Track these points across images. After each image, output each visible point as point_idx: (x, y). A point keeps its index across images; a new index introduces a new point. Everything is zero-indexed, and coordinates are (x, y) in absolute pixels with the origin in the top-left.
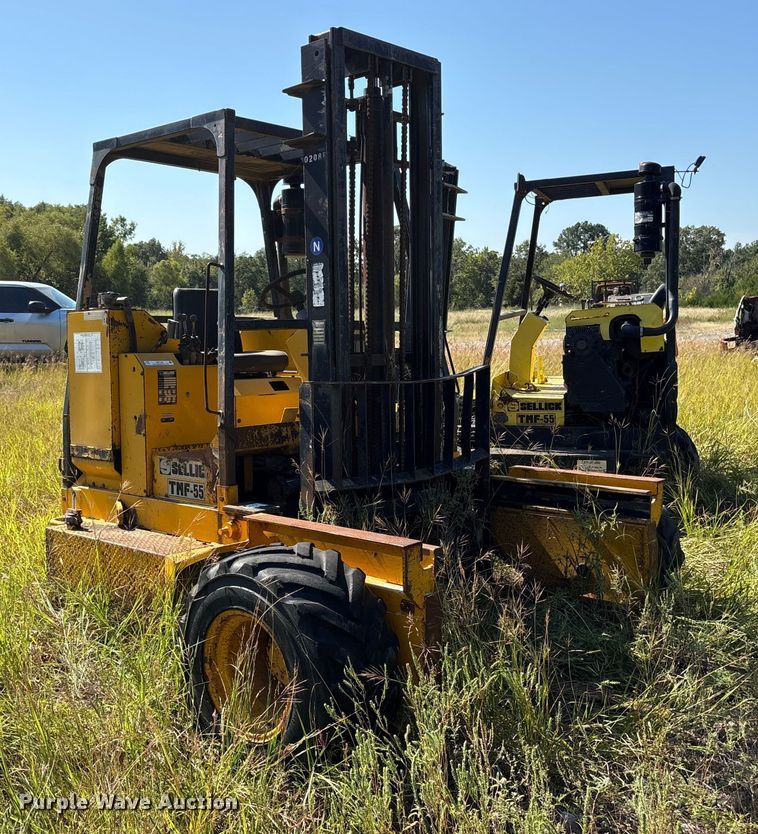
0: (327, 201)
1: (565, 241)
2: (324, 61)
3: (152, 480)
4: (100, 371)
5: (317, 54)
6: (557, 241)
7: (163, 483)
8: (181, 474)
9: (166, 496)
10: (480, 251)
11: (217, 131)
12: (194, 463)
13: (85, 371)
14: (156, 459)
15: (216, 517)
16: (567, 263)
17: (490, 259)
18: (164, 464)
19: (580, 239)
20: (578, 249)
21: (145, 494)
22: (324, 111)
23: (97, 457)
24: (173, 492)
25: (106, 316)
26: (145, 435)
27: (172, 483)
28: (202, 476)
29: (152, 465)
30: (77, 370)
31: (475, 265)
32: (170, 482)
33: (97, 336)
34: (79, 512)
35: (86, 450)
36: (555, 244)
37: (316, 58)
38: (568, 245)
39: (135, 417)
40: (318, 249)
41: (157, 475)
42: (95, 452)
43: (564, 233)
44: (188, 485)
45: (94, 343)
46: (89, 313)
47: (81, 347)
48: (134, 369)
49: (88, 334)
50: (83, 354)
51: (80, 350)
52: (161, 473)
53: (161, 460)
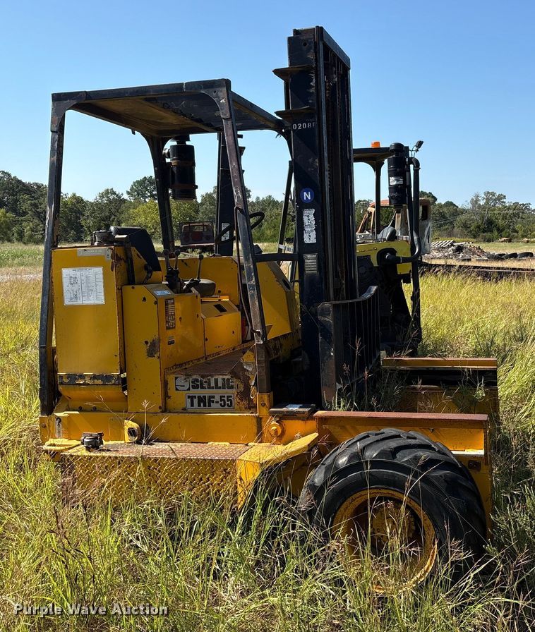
0: (317, 160)
1: (136, 191)
2: (312, 51)
3: (166, 396)
4: (102, 301)
5: (305, 44)
6: (129, 190)
7: (179, 398)
8: (203, 387)
9: (184, 409)
10: (69, 196)
11: (218, 97)
12: (220, 378)
13: (79, 302)
14: (171, 378)
15: (255, 421)
16: (140, 208)
17: (78, 202)
18: (181, 381)
19: (147, 190)
20: (146, 197)
21: (160, 411)
22: (313, 90)
23: (100, 382)
24: (192, 405)
25: (110, 252)
26: (159, 357)
27: (192, 398)
28: (232, 387)
29: (165, 384)
30: (67, 302)
31: (66, 208)
32: (189, 397)
33: (98, 271)
34: (101, 435)
35: (82, 377)
36: (128, 193)
37: (305, 48)
38: (138, 194)
39: (146, 343)
40: (309, 198)
41: (171, 392)
42: (95, 377)
43: (134, 185)
44: (213, 397)
45: (92, 277)
46: (85, 250)
47: (73, 281)
48: (144, 299)
49: (84, 269)
50: (76, 287)
51: (71, 284)
52: (177, 389)
53: (176, 378)
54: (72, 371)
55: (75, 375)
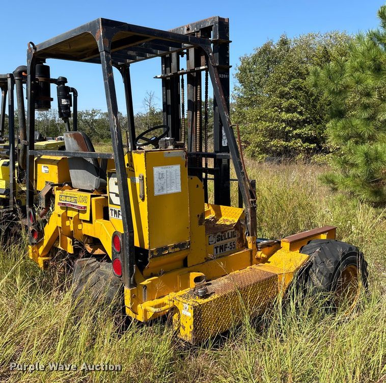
4: (179, 190)
13: (165, 192)
15: (249, 253)
21: (205, 260)
23: (178, 249)
24: (217, 252)
26: (205, 225)
27: (216, 248)
30: (156, 193)
33: (178, 168)
35: (166, 248)
39: (198, 216)
41: (207, 246)
42: (175, 246)
44: (227, 245)
45: (174, 173)
46: (169, 153)
47: (161, 176)
48: (198, 186)
49: (168, 166)
50: (163, 181)
51: (160, 179)
52: (209, 244)
53: (209, 237)
54: (160, 246)
55: (162, 248)
